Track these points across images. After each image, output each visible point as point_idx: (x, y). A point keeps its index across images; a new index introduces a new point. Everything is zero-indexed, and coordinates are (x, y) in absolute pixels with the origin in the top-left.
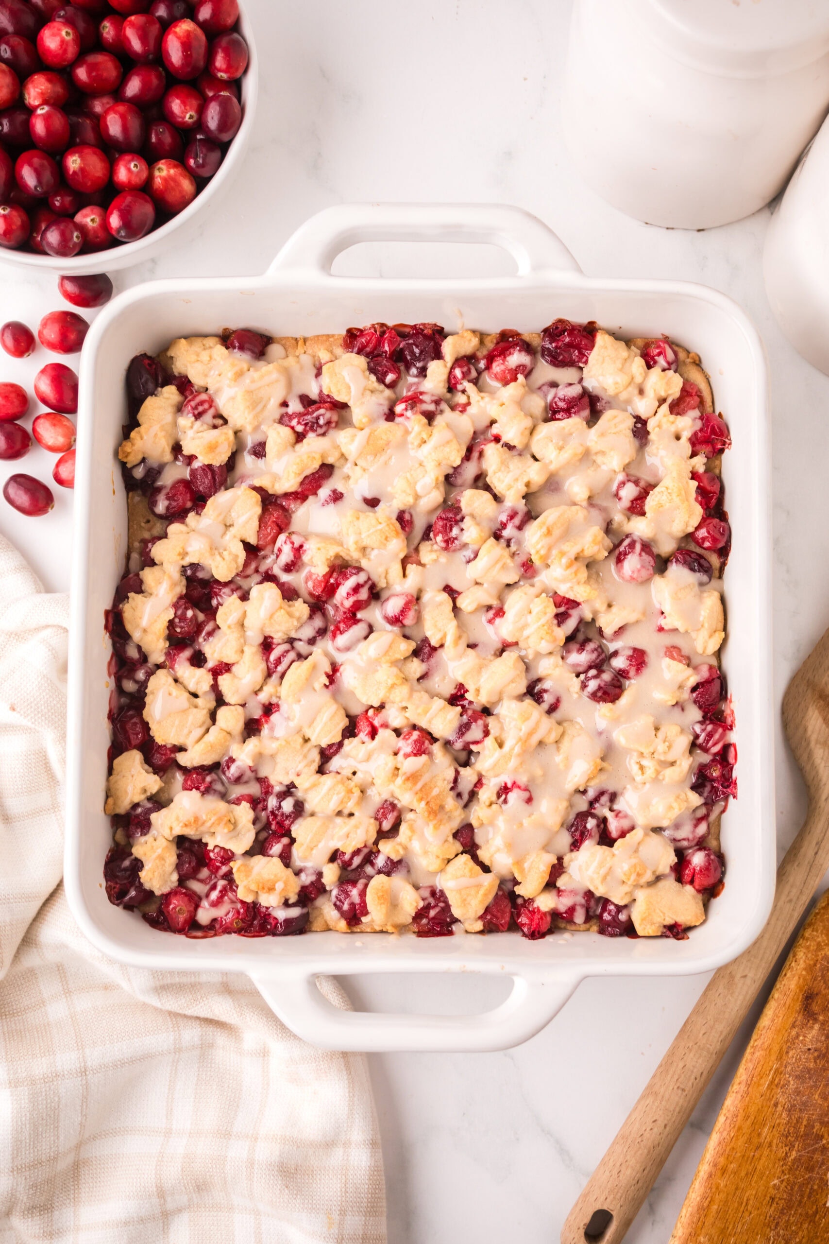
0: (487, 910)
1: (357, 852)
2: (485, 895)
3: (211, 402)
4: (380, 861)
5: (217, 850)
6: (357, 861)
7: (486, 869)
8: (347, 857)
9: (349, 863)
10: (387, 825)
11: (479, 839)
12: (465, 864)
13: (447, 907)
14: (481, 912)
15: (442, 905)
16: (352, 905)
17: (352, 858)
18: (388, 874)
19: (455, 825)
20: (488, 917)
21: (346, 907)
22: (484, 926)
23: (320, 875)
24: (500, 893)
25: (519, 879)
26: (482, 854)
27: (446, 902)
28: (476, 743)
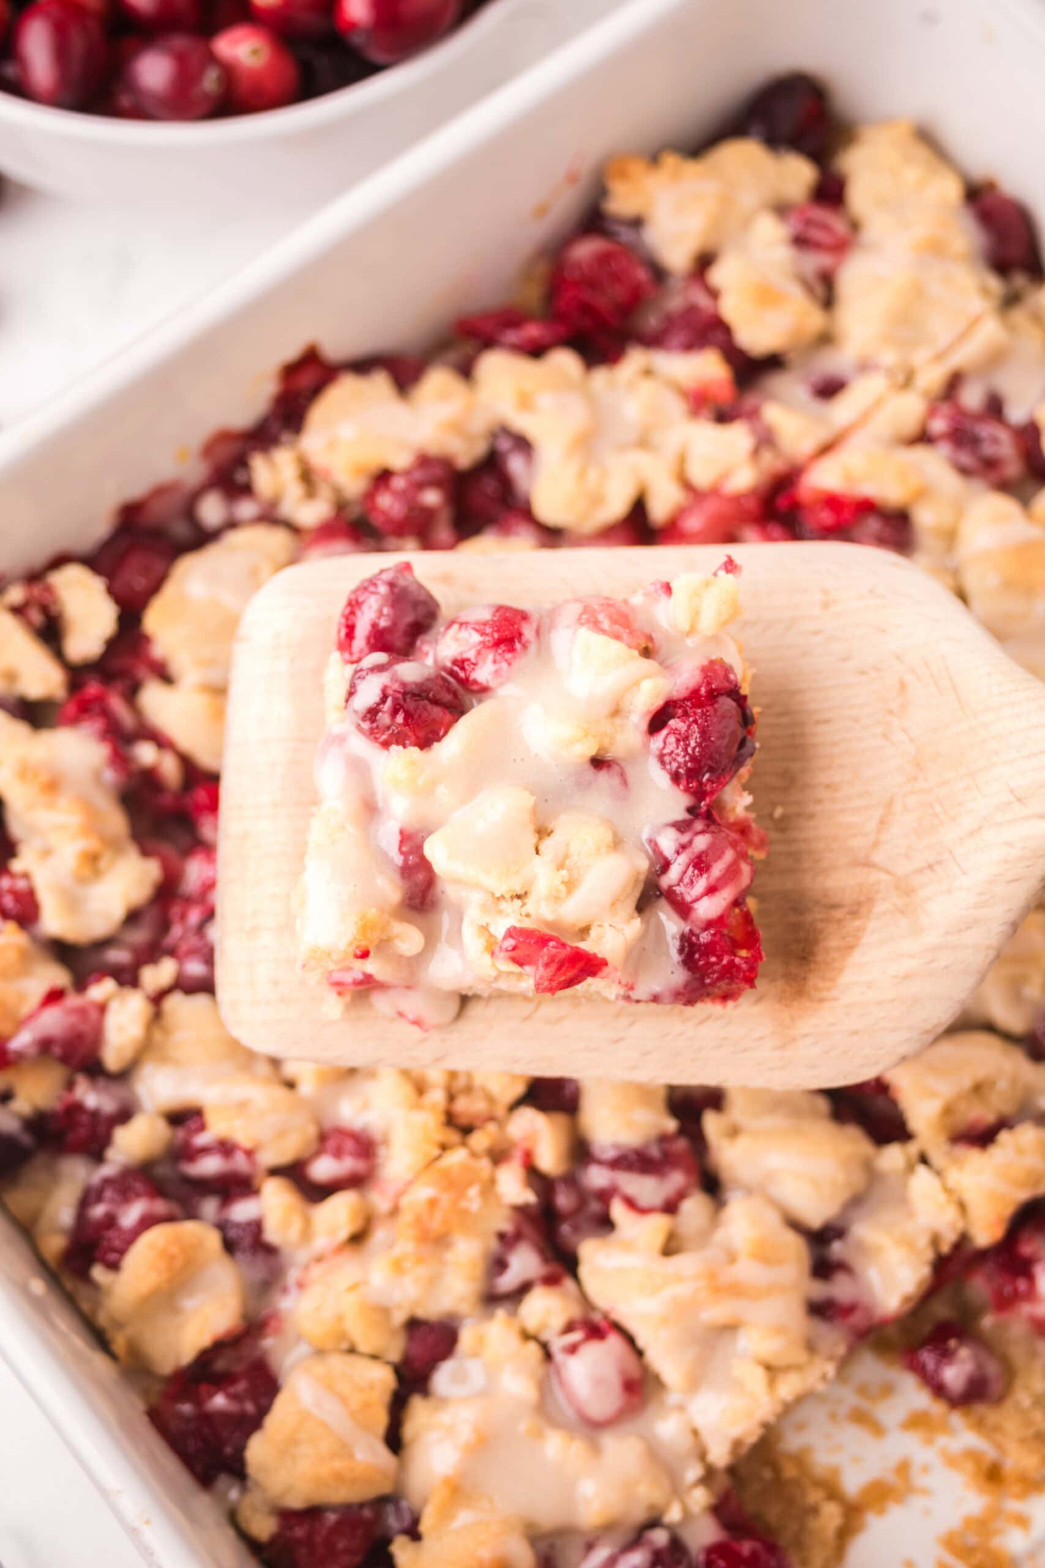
0: (313, 1513)
1: (226, 1148)
2: (339, 1477)
3: (841, 247)
4: (242, 1211)
5: (21, 884)
6: (210, 1166)
7: (394, 1441)
8: (202, 1140)
9: (189, 1153)
10: (323, 1169)
11: (443, 1378)
12: (371, 1386)
13: (253, 1423)
14: (296, 1502)
15: (250, 1407)
16: (110, 1221)
17: (205, 1151)
18: (230, 1246)
19: (433, 1309)
20: (299, 1532)
21: (99, 1211)
22: (274, 1539)
23: (125, 1115)
24: (367, 1513)
25: (424, 1527)
26: (419, 1411)
27: (263, 1411)
28: (631, 1203)
